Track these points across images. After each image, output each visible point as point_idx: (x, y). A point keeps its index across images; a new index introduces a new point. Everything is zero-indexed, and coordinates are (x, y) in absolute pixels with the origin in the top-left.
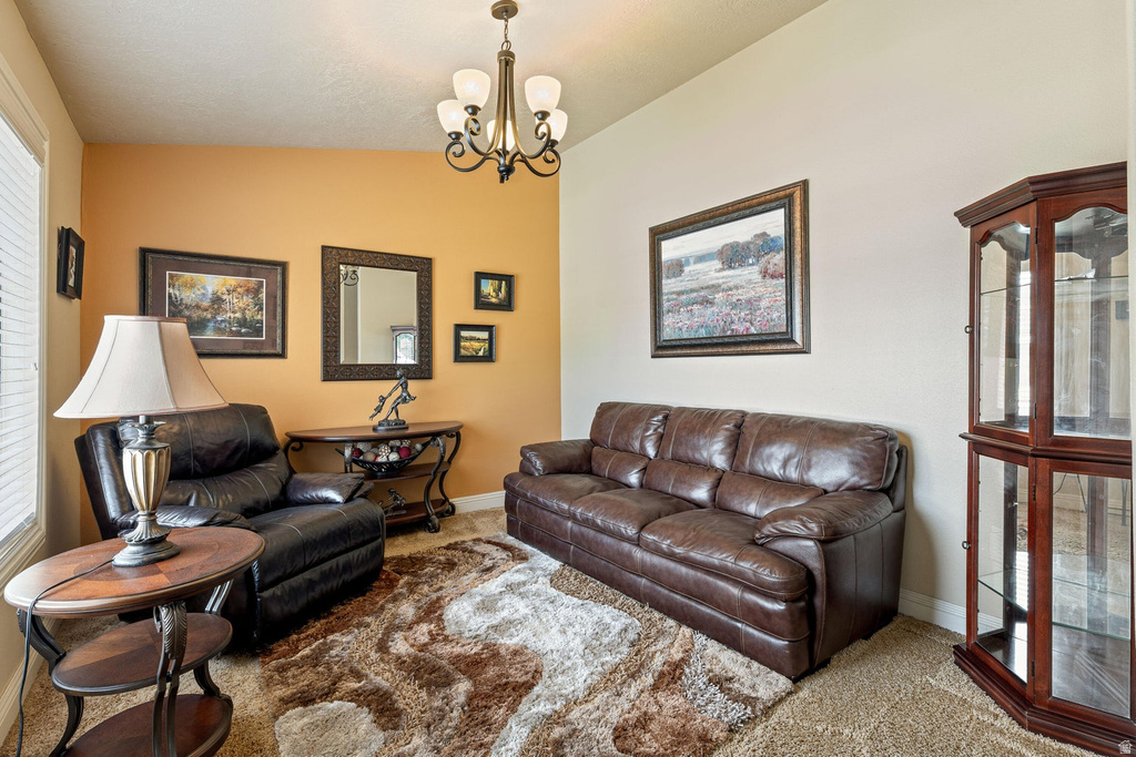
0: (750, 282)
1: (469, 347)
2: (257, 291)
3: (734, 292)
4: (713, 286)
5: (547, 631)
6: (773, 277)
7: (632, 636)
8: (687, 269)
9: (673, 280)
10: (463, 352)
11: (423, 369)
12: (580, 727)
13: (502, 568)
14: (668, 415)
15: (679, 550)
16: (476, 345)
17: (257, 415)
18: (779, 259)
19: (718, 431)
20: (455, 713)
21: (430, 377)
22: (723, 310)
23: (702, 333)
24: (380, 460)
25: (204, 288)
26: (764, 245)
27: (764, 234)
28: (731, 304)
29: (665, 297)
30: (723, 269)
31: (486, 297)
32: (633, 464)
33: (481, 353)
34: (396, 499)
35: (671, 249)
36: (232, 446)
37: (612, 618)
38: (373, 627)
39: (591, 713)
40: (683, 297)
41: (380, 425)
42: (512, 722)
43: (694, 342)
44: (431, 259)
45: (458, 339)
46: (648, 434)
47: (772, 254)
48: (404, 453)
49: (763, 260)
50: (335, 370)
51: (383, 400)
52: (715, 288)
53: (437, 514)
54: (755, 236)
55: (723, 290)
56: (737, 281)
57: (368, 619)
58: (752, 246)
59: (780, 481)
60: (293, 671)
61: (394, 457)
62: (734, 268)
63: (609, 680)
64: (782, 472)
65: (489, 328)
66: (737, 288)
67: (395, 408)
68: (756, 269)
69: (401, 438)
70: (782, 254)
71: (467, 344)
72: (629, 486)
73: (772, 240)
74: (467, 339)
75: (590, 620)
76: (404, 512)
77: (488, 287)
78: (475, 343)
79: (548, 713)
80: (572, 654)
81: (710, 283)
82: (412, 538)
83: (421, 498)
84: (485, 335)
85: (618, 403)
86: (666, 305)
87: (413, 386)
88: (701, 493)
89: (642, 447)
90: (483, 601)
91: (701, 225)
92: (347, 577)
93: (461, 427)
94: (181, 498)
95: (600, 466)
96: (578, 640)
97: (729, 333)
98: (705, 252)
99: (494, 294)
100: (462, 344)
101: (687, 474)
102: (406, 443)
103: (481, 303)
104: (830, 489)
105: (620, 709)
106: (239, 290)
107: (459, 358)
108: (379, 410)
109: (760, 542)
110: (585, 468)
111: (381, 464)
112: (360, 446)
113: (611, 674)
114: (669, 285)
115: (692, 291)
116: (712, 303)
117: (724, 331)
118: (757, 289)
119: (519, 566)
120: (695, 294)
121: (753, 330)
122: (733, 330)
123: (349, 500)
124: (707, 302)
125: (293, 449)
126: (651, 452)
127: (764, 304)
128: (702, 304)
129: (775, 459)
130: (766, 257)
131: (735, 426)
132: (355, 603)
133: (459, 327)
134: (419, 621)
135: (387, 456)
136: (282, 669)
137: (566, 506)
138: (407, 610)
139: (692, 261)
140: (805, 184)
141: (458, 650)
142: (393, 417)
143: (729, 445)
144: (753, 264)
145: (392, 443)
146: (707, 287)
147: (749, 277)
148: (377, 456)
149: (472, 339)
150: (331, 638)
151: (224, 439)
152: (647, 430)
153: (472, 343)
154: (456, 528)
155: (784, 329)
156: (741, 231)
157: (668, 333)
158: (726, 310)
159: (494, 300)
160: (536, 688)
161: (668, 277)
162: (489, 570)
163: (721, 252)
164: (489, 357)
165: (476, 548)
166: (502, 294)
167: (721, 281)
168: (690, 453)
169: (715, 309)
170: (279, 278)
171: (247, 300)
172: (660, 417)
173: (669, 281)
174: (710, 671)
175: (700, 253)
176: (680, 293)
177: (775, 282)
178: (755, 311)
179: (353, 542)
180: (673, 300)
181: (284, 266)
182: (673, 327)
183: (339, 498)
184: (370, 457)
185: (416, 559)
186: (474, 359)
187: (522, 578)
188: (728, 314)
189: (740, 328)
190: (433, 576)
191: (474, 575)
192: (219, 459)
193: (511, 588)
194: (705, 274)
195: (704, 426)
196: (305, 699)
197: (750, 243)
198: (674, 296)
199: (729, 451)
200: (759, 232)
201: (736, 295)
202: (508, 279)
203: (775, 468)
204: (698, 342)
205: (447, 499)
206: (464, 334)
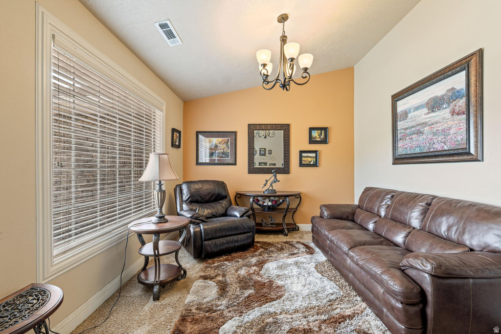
0: (444, 118)
1: (306, 160)
2: (227, 143)
3: (435, 125)
4: (423, 123)
5: (298, 283)
6: (458, 114)
7: (333, 297)
8: (409, 115)
9: (403, 122)
10: (303, 162)
11: (286, 170)
12: (279, 322)
13: (299, 255)
14: (394, 194)
15: (361, 263)
16: (310, 159)
17: (222, 185)
18: (462, 102)
19: (415, 206)
20: (241, 299)
21: (288, 173)
22: (429, 136)
23: (418, 150)
24: (265, 204)
25: (213, 142)
26: (454, 95)
27: (453, 88)
28: (433, 133)
29: (399, 132)
30: (429, 113)
31: (314, 138)
32: (371, 219)
33: (312, 163)
34: (272, 220)
35: (402, 105)
36: (211, 194)
37: (330, 287)
38: (240, 263)
39: (288, 319)
40: (408, 131)
41: (266, 191)
42: (256, 309)
43: (412, 156)
44: (289, 124)
45: (301, 157)
46: (382, 204)
47: (458, 100)
48: (274, 202)
49: (452, 105)
50: (252, 170)
51: (267, 181)
52: (425, 124)
53: (287, 229)
54: (447, 91)
55: (429, 125)
56: (437, 119)
57: (240, 260)
58: (445, 97)
59: (444, 239)
60: (209, 269)
61: (270, 204)
62: (435, 112)
63: (308, 311)
64: (446, 233)
65: (315, 152)
66: (436, 123)
67: (271, 185)
68: (448, 110)
69: (275, 196)
70: (464, 99)
71: (305, 159)
72: (367, 230)
73: (458, 91)
74: (305, 157)
75: (319, 285)
76: (275, 226)
77: (315, 134)
78: (309, 158)
79: (272, 312)
80: (300, 295)
81: (422, 122)
82: (276, 236)
83: (281, 222)
84: (314, 155)
85: (373, 188)
86: (399, 136)
87: (279, 176)
88: (399, 239)
89: (378, 211)
90: (282, 265)
91: (416, 89)
92: (237, 244)
93: (301, 193)
94: (194, 208)
95: (357, 217)
96: (307, 291)
97: (432, 150)
98: (419, 105)
99: (318, 137)
100: (303, 159)
101: (393, 227)
102: (276, 199)
103: (312, 141)
104: (476, 248)
105: (301, 323)
106: (222, 142)
107: (301, 165)
108: (265, 185)
109: (402, 268)
110: (350, 218)
111: (265, 206)
112: (259, 198)
113: (310, 309)
114: (401, 125)
115: (412, 127)
116: (422, 133)
117: (429, 148)
118: (448, 123)
119: (307, 256)
120: (413, 129)
121: (446, 148)
122: (434, 148)
123: (241, 216)
124: (420, 133)
125: (238, 197)
126: (383, 214)
127: (452, 131)
128: (417, 134)
129: (443, 226)
130: (454, 102)
131: (426, 204)
132: (239, 254)
133: (301, 152)
134: (255, 265)
135: (268, 203)
136: (206, 267)
137: (327, 233)
138: (254, 260)
139: (412, 110)
140: (481, 52)
141: (260, 279)
142: (271, 188)
143: (422, 214)
144: (446, 108)
145: (271, 198)
146: (420, 124)
147: (444, 116)
148: (264, 202)
149: (307, 157)
150: (225, 262)
151: (209, 191)
152: (382, 202)
153: (308, 158)
154: (295, 236)
155: (464, 146)
156: (438, 89)
157: (401, 151)
158: (430, 136)
159: (318, 139)
160: (274, 302)
161: (400, 121)
162: (293, 254)
163: (427, 103)
164: (315, 165)
165: (296, 245)
166: (322, 136)
167: (427, 120)
168: (399, 216)
169: (424, 136)
170: (234, 137)
171: (225, 145)
172: (389, 196)
173: (401, 123)
174: (359, 326)
175: (416, 106)
176: (406, 129)
177: (459, 117)
178: (447, 136)
179: (239, 232)
180: (403, 133)
181: (235, 133)
182: (404, 148)
183: (238, 216)
184: (261, 203)
185: (270, 244)
186: (309, 165)
187: (305, 260)
188: (431, 139)
189: (438, 147)
190: (272, 252)
191: (287, 255)
192: (207, 198)
193: (296, 263)
194: (419, 116)
195: (409, 202)
196: (205, 278)
197: (444, 95)
198: (403, 131)
199: (420, 218)
200: (449, 88)
201: (436, 128)
202: (325, 129)
203: (443, 230)
204: (415, 156)
205: (295, 224)
206: (303, 155)
